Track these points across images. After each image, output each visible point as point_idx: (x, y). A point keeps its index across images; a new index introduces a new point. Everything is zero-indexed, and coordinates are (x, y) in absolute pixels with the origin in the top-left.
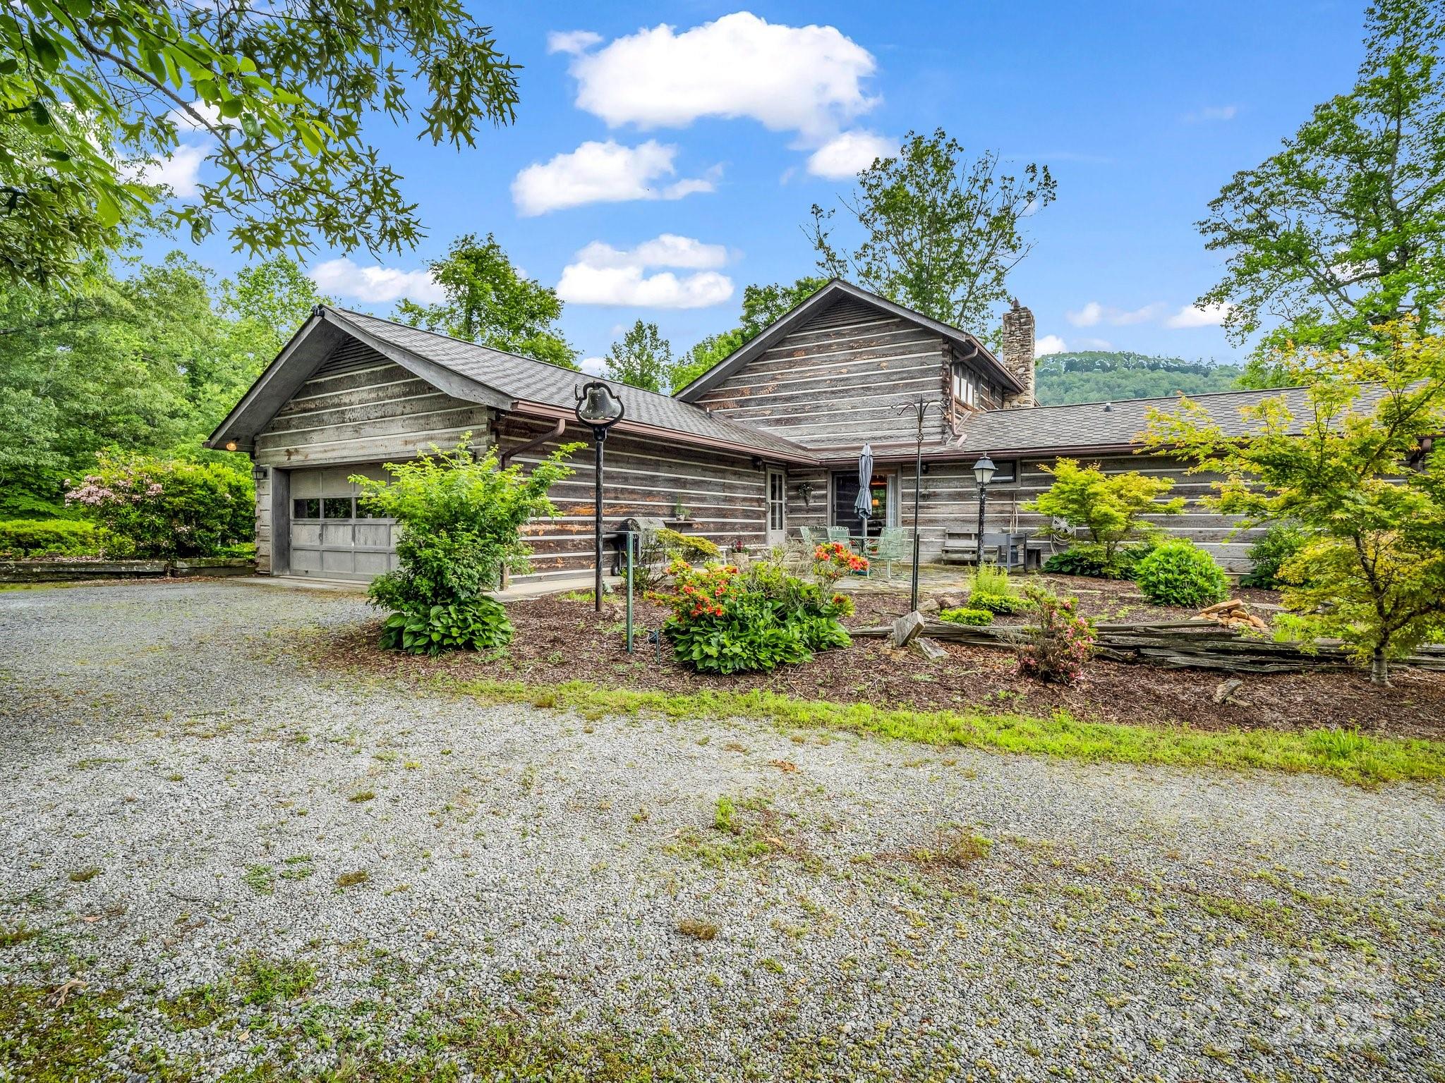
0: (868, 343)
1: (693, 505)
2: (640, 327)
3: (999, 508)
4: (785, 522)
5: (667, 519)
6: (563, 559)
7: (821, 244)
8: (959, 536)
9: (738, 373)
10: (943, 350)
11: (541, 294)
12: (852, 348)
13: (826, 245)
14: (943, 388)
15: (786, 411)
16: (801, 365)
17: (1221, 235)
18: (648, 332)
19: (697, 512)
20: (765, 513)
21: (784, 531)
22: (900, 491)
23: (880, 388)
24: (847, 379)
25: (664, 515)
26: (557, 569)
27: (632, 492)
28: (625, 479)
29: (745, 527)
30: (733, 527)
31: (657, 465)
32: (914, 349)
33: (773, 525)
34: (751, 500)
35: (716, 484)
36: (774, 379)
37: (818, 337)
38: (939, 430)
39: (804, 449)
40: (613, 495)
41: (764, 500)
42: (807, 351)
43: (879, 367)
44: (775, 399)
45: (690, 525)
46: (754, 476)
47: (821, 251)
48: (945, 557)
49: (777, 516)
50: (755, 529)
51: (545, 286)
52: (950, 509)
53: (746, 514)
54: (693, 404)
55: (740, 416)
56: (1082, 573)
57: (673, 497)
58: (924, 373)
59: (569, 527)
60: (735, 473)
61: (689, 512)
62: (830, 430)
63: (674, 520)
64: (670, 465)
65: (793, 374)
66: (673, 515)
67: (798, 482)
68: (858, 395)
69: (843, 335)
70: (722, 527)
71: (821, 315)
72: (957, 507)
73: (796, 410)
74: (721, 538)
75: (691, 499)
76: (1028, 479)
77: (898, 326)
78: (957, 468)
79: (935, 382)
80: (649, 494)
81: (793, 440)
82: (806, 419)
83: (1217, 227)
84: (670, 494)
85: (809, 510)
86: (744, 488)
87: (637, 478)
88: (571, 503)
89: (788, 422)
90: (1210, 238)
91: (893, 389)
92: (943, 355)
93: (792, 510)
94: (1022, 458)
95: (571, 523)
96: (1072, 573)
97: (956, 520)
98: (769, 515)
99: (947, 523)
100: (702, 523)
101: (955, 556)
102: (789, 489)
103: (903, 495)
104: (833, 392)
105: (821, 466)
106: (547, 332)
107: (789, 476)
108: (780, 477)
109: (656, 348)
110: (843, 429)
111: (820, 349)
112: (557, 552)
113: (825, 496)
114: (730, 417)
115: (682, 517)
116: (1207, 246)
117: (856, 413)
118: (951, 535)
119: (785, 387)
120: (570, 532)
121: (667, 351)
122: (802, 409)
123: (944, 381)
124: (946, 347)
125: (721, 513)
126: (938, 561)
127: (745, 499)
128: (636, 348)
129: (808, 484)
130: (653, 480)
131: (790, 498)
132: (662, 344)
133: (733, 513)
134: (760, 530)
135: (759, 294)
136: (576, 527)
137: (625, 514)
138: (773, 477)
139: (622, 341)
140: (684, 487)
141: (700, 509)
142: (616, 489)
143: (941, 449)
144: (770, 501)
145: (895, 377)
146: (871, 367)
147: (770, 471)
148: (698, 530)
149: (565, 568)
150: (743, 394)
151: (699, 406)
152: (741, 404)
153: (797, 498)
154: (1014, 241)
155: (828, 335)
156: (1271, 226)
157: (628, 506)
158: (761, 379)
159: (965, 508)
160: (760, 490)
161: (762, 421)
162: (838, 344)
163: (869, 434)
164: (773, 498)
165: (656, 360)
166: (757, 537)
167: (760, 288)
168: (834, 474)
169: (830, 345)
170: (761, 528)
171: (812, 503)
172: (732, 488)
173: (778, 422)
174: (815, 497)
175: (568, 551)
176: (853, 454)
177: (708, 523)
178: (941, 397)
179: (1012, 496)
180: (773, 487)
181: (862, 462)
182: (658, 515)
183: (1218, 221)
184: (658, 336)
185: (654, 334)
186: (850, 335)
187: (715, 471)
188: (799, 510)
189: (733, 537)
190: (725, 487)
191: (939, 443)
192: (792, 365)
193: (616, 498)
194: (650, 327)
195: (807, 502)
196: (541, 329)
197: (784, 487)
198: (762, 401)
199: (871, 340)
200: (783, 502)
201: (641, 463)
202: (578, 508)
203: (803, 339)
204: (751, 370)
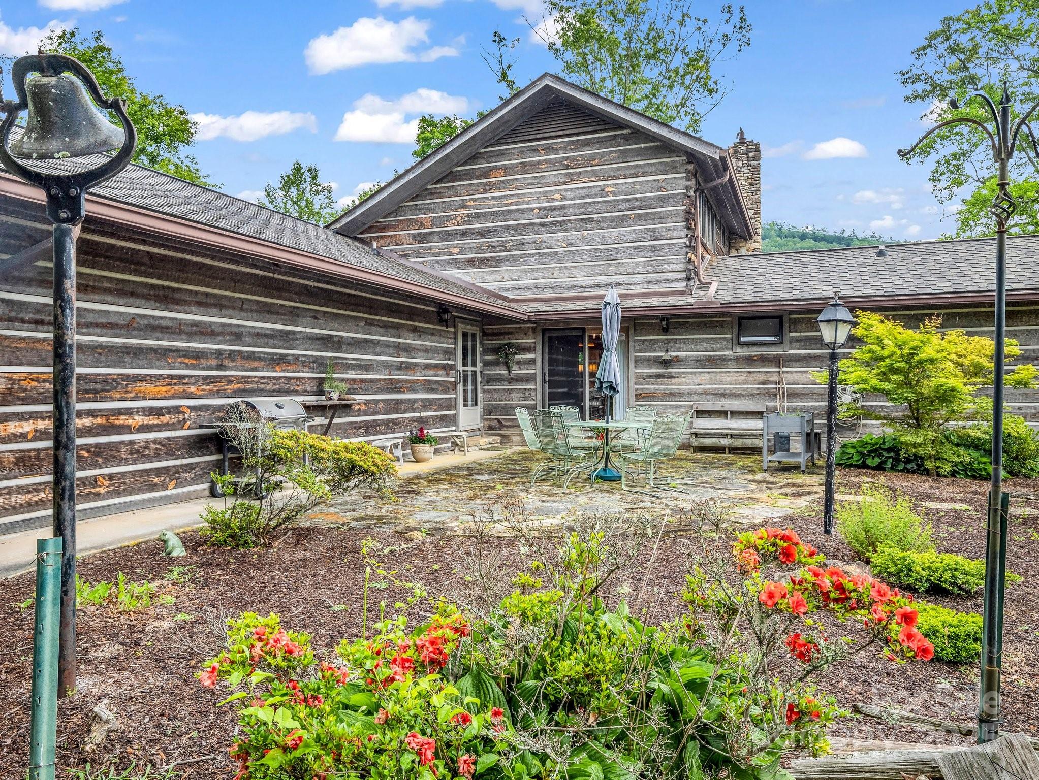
0: (588, 161)
1: (353, 375)
2: (298, 169)
3: (761, 378)
4: (480, 395)
5: (311, 399)
6: (110, 477)
7: (504, 77)
8: (709, 414)
9: (416, 197)
10: (687, 172)
11: (168, 113)
12: (567, 167)
13: (510, 78)
14: (687, 220)
15: (479, 249)
16: (499, 189)
17: (920, 87)
18: (307, 176)
19: (357, 386)
20: (454, 385)
21: (479, 409)
22: (633, 355)
23: (604, 219)
24: (562, 208)
25: (306, 392)
26: (97, 496)
27: (250, 357)
28: (237, 336)
29: (428, 405)
30: (411, 406)
31: (293, 315)
32: (647, 169)
33: (465, 399)
34: (436, 367)
35: (387, 345)
36: (463, 206)
37: (522, 152)
38: (683, 275)
39: (505, 298)
40: (213, 362)
41: (453, 367)
42: (508, 170)
43: (602, 192)
44: (465, 234)
45: (348, 406)
46: (441, 334)
47: (504, 84)
48: (695, 442)
49: (470, 388)
50: (441, 407)
51: (172, 103)
52: (697, 379)
53: (430, 387)
54: (355, 238)
55: (419, 255)
56: (893, 468)
57: (320, 364)
58: (663, 201)
59: (122, 420)
60: (415, 330)
61: (344, 386)
62: (538, 274)
63: (322, 400)
64: (315, 316)
65: (489, 201)
66: (320, 392)
67: (497, 342)
68: (576, 229)
69: (556, 150)
70: (396, 406)
71: (526, 123)
72: (707, 376)
73: (493, 248)
74: (396, 422)
75: (349, 367)
76: (798, 340)
77: (627, 139)
78: (705, 325)
79: (677, 214)
80: (281, 360)
81: (490, 287)
82: (507, 259)
83: (917, 79)
84: (316, 360)
85: (511, 381)
86: (427, 350)
87: (258, 334)
88: (128, 377)
89: (483, 262)
90: (909, 90)
91: (621, 222)
92: (688, 179)
93: (489, 380)
94: (791, 312)
95: (129, 412)
96: (880, 468)
97: (706, 393)
98: (460, 387)
99: (695, 398)
100: (367, 403)
101: (708, 442)
102: (485, 351)
103: (637, 361)
104: (542, 225)
105: (529, 321)
106: (175, 160)
107: (485, 334)
108: (474, 335)
109: (317, 193)
110: (557, 273)
111: (525, 168)
112: (96, 465)
113: (533, 362)
114: (405, 256)
115: (335, 395)
116: (906, 98)
117: (573, 252)
118: (700, 413)
119: (480, 217)
120: (127, 429)
121: (329, 198)
122: (502, 247)
123: (689, 213)
124: (691, 167)
125: (394, 387)
126: (685, 447)
127: (427, 367)
128: (294, 192)
129: (510, 346)
130: (287, 338)
131: (486, 364)
132: (323, 189)
133: (411, 387)
134: (449, 408)
135: (436, 125)
136: (139, 420)
137: (236, 393)
138: (465, 335)
139: (277, 184)
140: (339, 349)
141: (363, 381)
142: (219, 353)
143: (683, 300)
144: (460, 368)
145: (623, 206)
146: (593, 192)
147: (461, 328)
148: (359, 413)
149: (117, 493)
150: (422, 226)
151: (362, 241)
152: (420, 239)
153: (496, 363)
154: (711, 84)
155: (535, 150)
156: (973, 79)
157: (241, 380)
158: (446, 207)
159: (718, 377)
160: (448, 353)
161: (449, 262)
162: (548, 162)
163: (591, 280)
164: (465, 364)
165: (316, 207)
166: (443, 418)
167: (436, 120)
168: (544, 331)
169: (538, 163)
170: (450, 405)
171: (516, 371)
172: (409, 350)
173: (470, 263)
174: (519, 362)
175: (121, 461)
176: (590, 305)
177: (376, 402)
178: (684, 232)
179: (778, 361)
180: (465, 349)
181: (606, 314)
182: (296, 393)
183: (919, 72)
184: (319, 180)
185: (314, 178)
186: (564, 150)
187: (386, 326)
188: (499, 379)
189: (412, 420)
190: (399, 349)
191: (682, 293)
192: (487, 188)
193: (220, 367)
194: (310, 170)
195: (509, 369)
196: (167, 155)
197: (479, 349)
198: (446, 236)
199: (592, 157)
200: (478, 369)
201: (266, 311)
202: (140, 387)
203: (502, 154)
204: (434, 194)
